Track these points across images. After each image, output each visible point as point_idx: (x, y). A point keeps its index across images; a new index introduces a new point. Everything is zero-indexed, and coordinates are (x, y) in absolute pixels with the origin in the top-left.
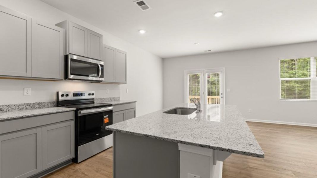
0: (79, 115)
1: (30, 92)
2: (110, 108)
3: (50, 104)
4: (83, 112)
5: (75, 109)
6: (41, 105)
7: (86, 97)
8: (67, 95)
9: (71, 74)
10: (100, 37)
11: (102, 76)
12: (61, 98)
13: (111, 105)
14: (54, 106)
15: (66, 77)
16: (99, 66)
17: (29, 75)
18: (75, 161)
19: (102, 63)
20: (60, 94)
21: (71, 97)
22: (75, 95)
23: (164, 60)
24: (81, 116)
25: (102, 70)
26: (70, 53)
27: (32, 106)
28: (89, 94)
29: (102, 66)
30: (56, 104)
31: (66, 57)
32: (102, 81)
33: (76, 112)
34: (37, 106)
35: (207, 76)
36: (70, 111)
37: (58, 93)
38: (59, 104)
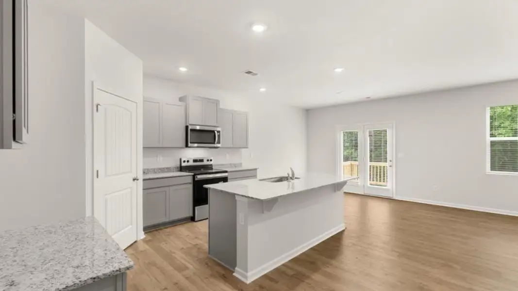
0: (196, 179)
1: (161, 158)
2: (225, 175)
3: (175, 169)
4: (199, 177)
5: (193, 174)
6: (168, 170)
7: (205, 163)
8: (188, 161)
9: (191, 143)
10: (217, 102)
11: (219, 142)
12: (183, 164)
13: (226, 172)
14: (178, 171)
15: (187, 146)
16: (216, 132)
17: (161, 146)
18: (193, 219)
19: (218, 129)
20: (182, 161)
21: (191, 163)
22: (195, 161)
23: (309, 113)
24: (197, 181)
25: (219, 136)
26: (190, 123)
27: (162, 170)
28: (208, 160)
29: (219, 132)
30: (179, 169)
31: (187, 127)
32: (219, 147)
33: (194, 176)
34: (166, 170)
35: (368, 134)
36: (189, 175)
37: (181, 160)
38: (181, 169)
